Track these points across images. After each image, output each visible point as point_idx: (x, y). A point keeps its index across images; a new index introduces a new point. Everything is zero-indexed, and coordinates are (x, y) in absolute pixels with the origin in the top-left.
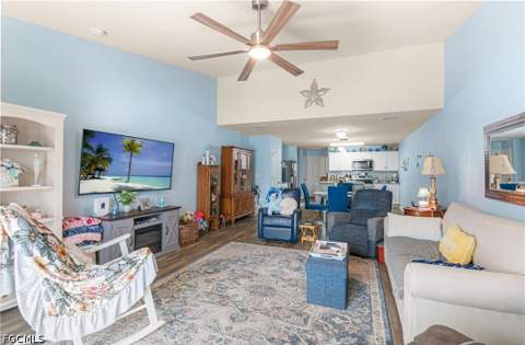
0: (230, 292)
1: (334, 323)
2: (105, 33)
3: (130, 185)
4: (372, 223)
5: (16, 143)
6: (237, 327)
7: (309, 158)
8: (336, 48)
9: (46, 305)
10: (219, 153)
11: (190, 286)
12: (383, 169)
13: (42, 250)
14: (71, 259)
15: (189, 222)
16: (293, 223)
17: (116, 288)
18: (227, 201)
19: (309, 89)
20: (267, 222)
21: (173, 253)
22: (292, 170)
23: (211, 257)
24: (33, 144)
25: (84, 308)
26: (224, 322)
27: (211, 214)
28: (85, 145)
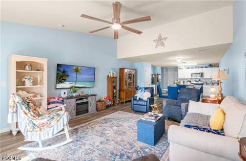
0: (106, 132)
1: (144, 151)
2: (63, 26)
3: (77, 85)
4: (183, 105)
5: (31, 70)
6: (101, 146)
7: (169, 72)
8: (150, 19)
9: (28, 128)
10: (118, 71)
11: (92, 128)
12: (209, 77)
13: (26, 108)
14: (38, 112)
15: (103, 101)
16: (147, 104)
17: (52, 124)
18: (122, 93)
19: (157, 39)
20: (135, 102)
21: (92, 114)
22: (158, 78)
23: (107, 117)
24: (38, 70)
25: (40, 130)
26: (97, 143)
27: (113, 98)
28: (58, 70)
